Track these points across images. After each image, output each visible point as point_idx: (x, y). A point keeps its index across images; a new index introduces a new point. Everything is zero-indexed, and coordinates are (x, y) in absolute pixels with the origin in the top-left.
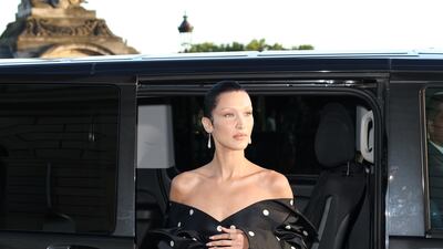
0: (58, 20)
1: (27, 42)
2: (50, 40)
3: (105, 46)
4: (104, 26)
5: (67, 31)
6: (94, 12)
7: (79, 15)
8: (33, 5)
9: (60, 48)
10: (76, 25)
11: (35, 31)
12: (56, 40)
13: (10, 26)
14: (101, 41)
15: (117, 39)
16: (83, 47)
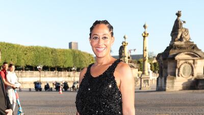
0: (182, 45)
1: (172, 52)
2: (179, 51)
3: (196, 52)
4: (196, 46)
5: (184, 48)
6: (193, 42)
7: (189, 43)
8: (175, 41)
9: (182, 53)
10: (187, 46)
11: (175, 49)
12: (181, 51)
13: (167, 47)
14: (195, 51)
15: (200, 50)
16: (189, 53)
